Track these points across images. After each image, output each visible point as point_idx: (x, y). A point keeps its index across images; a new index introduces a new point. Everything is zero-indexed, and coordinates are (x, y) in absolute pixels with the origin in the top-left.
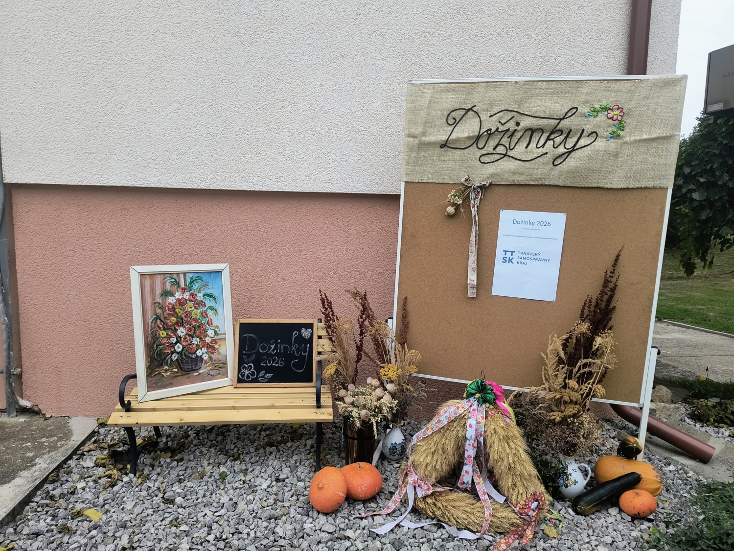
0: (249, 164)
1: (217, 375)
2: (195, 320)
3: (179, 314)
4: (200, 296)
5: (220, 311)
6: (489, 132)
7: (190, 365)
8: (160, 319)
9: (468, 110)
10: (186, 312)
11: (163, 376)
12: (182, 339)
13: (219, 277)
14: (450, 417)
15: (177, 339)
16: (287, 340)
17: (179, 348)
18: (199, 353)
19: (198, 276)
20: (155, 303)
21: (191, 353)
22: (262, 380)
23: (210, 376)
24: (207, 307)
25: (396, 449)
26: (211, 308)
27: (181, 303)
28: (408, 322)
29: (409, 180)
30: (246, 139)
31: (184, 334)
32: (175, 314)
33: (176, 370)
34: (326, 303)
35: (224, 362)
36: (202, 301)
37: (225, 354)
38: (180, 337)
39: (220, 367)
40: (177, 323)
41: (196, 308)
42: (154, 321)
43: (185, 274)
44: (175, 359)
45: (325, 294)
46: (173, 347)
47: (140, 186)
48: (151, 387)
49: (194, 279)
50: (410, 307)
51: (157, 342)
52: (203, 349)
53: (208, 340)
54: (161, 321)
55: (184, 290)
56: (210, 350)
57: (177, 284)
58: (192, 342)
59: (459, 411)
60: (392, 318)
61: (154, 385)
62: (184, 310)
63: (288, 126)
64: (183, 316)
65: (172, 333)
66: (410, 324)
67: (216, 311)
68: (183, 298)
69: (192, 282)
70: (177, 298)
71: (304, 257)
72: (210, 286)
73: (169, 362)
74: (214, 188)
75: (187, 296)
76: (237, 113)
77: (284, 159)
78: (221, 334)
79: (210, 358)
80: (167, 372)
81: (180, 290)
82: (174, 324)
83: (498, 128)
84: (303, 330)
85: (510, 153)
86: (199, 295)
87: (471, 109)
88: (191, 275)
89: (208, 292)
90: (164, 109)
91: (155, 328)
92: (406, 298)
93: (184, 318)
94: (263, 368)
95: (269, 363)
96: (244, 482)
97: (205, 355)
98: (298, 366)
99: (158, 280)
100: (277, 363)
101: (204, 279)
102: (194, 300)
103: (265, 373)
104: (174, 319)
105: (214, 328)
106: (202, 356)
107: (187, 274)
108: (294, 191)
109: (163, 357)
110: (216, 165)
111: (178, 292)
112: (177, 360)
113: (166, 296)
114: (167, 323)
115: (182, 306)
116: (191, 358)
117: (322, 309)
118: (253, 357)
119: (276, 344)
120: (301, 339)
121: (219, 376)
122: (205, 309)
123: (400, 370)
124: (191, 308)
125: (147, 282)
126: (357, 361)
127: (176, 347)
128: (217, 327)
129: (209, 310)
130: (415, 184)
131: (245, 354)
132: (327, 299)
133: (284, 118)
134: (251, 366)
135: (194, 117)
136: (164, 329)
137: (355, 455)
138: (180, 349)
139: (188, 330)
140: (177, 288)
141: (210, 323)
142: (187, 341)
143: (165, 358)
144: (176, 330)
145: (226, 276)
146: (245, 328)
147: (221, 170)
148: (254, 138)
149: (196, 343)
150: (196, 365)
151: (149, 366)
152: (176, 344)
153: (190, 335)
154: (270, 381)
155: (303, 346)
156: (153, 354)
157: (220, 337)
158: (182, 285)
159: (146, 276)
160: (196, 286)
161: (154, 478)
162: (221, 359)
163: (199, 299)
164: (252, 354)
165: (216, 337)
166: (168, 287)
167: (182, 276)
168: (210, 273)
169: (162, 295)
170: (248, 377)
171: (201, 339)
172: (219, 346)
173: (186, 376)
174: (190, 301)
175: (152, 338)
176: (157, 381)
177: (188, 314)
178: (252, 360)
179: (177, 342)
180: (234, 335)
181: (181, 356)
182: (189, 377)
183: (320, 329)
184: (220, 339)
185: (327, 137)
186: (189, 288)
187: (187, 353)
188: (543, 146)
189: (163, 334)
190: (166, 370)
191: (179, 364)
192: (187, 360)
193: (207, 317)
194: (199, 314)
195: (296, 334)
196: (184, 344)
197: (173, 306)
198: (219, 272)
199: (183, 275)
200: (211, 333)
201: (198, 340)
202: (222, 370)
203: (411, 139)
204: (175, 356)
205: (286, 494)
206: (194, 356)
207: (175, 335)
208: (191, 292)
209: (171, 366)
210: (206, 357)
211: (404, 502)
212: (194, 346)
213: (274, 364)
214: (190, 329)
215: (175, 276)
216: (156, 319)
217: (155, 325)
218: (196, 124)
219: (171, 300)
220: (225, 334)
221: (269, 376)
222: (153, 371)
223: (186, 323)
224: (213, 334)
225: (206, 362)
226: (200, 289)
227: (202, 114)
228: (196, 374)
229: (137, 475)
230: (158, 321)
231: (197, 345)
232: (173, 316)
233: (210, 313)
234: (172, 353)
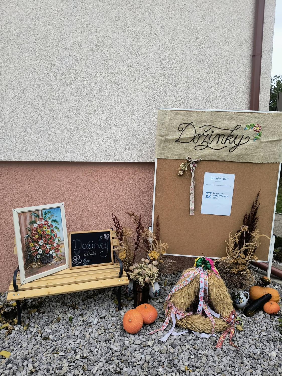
0: (71, 147)
1: (60, 263)
2: (48, 235)
3: (40, 233)
4: (50, 222)
5: (60, 229)
6: (199, 135)
7: (46, 260)
8: (30, 237)
9: (189, 124)
10: (43, 231)
11: (33, 268)
12: (42, 246)
13: (59, 210)
14: (191, 278)
15: (39, 247)
16: (97, 241)
17: (40, 251)
18: (51, 253)
19: (49, 211)
20: (27, 228)
21: (46, 254)
22: (85, 264)
23: (57, 265)
24: (54, 227)
25: (157, 293)
26: (56, 227)
27: (40, 226)
28: (160, 228)
29: (159, 158)
30: (70, 134)
31: (43, 243)
32: (38, 233)
33: (39, 264)
34: (115, 220)
35: (64, 256)
36: (51, 224)
37: (64, 251)
38: (41, 246)
39: (62, 259)
40: (39, 238)
41: (48, 228)
42: (27, 238)
43: (41, 210)
44: (39, 258)
45: (115, 215)
46: (37, 251)
47: (9, 160)
48: (27, 275)
49: (46, 212)
50: (161, 221)
51: (29, 250)
52: (53, 250)
53: (55, 245)
54: (30, 238)
55: (41, 219)
56: (56, 250)
57: (38, 216)
58: (47, 247)
59: (195, 274)
60: (151, 227)
61: (29, 274)
62: (42, 230)
63: (92, 127)
64: (42, 234)
65: (37, 244)
66: (161, 229)
67: (58, 229)
68: (41, 224)
69: (46, 214)
70: (38, 224)
71: (100, 195)
72: (55, 216)
73: (36, 260)
74: (52, 161)
75: (43, 222)
76: (64, 120)
77: (90, 145)
78: (61, 241)
79: (57, 255)
80: (35, 265)
81: (39, 219)
82: (37, 239)
83: (203, 134)
84: (105, 235)
85: (209, 146)
86: (49, 221)
87: (190, 124)
88: (45, 211)
89: (54, 219)
90: (22, 118)
91: (27, 242)
92: (158, 217)
93: (42, 235)
94: (85, 257)
95: (88, 254)
96: (83, 321)
97: (54, 253)
98: (103, 254)
99: (28, 215)
100: (92, 254)
101: (52, 212)
102: (47, 224)
103: (87, 260)
104: (37, 236)
105: (58, 238)
106: (52, 254)
107: (43, 210)
108: (96, 161)
109: (32, 258)
110: (53, 148)
111: (38, 221)
112: (40, 258)
113: (33, 223)
114: (34, 239)
115: (41, 228)
116: (47, 256)
117: (113, 223)
118: (80, 252)
119: (91, 243)
120: (104, 240)
121: (61, 264)
122: (53, 228)
123: (158, 253)
124: (46, 228)
125: (22, 217)
126: (136, 250)
127: (39, 251)
128: (59, 237)
129: (55, 229)
130: (162, 160)
131: (75, 251)
132: (116, 218)
133: (90, 123)
134: (79, 257)
135: (40, 122)
136: (32, 242)
137: (141, 300)
138: (41, 252)
139: (45, 241)
140: (38, 218)
141: (55, 236)
142: (44, 247)
143: (33, 258)
144: (38, 242)
145: (63, 210)
146: (74, 237)
147: (56, 151)
148: (74, 133)
149: (49, 247)
150: (50, 259)
151: (26, 264)
152: (39, 249)
153: (46, 244)
154: (89, 264)
155: (105, 244)
156: (27, 257)
157: (61, 243)
158: (41, 217)
159: (21, 214)
160: (48, 216)
161: (33, 325)
162: (62, 255)
163: (50, 224)
164: (79, 250)
165: (59, 243)
166: (33, 218)
167: (40, 212)
168: (54, 208)
169: (30, 223)
170: (77, 263)
171: (51, 245)
172: (61, 247)
173: (45, 267)
174: (45, 225)
175: (26, 248)
176: (30, 272)
177: (44, 232)
178: (79, 253)
179: (39, 248)
180: (68, 240)
181: (42, 256)
182: (46, 267)
183: (113, 234)
184: (61, 244)
185: (112, 133)
186: (44, 218)
187: (45, 254)
188: (225, 142)
189: (32, 245)
190: (34, 265)
191: (41, 260)
192: (45, 257)
193: (54, 232)
194: (50, 232)
195: (101, 237)
196: (43, 249)
197: (36, 229)
198: (59, 208)
199: (40, 211)
200: (56, 241)
201: (50, 246)
202: (63, 260)
203: (161, 138)
204: (38, 256)
205: (109, 325)
206: (48, 255)
207: (38, 244)
208: (45, 220)
209: (37, 262)
210: (54, 255)
211: (171, 322)
212: (48, 249)
213: (91, 255)
214: (46, 240)
215: (36, 212)
216: (28, 237)
217: (27, 241)
218: (41, 126)
219: (35, 225)
220: (63, 241)
221: (89, 261)
222: (27, 266)
223: (43, 237)
224: (58, 242)
225: (55, 257)
226: (50, 218)
227: (44, 121)
228: (50, 265)
229: (22, 324)
230: (29, 238)
231: (50, 249)
232: (36, 234)
233: (55, 230)
234: (37, 255)
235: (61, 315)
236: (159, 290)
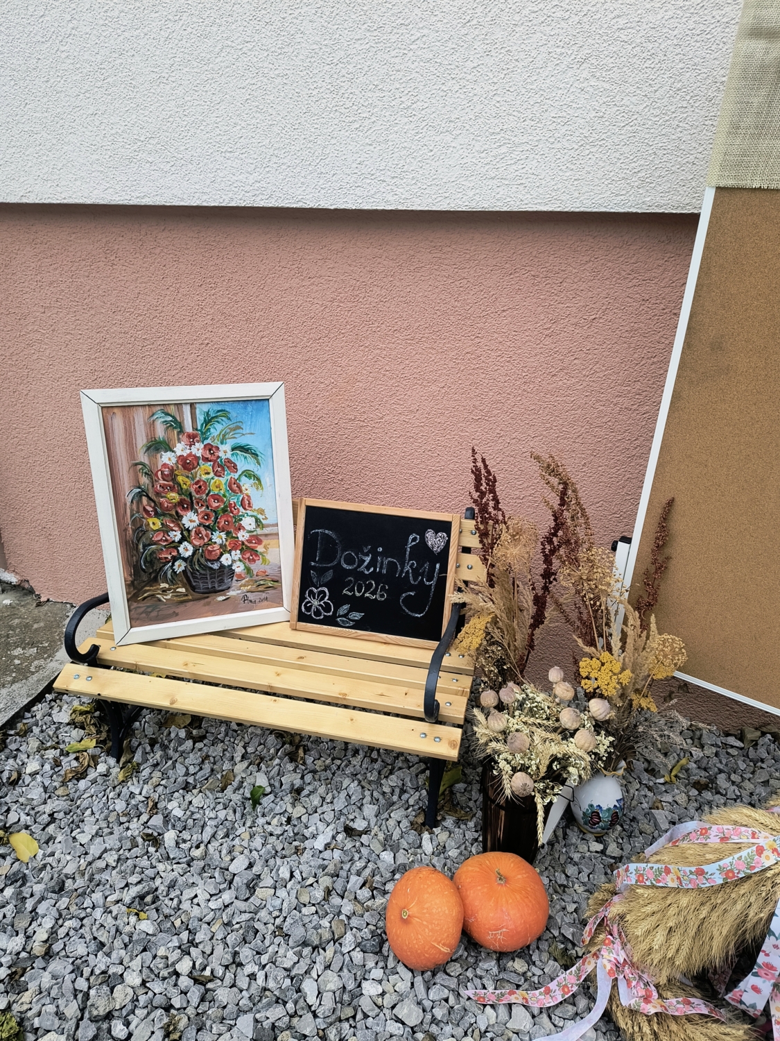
0: (333, 141)
1: (261, 600)
2: (217, 498)
3: (184, 487)
4: (225, 451)
5: (266, 480)
7: (209, 581)
8: (147, 496)
10: (198, 482)
11: (160, 600)
12: (193, 533)
13: (265, 411)
14: (731, 871)
15: (182, 534)
16: (396, 549)
17: (186, 550)
18: (226, 560)
19: (221, 411)
20: (136, 464)
21: (210, 561)
22: (343, 621)
23: (247, 603)
24: (239, 472)
25: (600, 818)
26: (248, 474)
27: (188, 464)
28: (668, 558)
29: (730, 183)
30: (327, 77)
31: (195, 524)
32: (176, 487)
33: (183, 590)
34: (484, 480)
35: (276, 578)
36: (229, 461)
37: (277, 562)
38: (188, 531)
39: (268, 588)
40: (181, 503)
41: (217, 474)
42: (136, 499)
43: (192, 405)
44: (181, 570)
45: (484, 461)
46: (176, 548)
48: (136, 619)
49: (212, 414)
50: (679, 524)
51: (144, 539)
52: (233, 552)
53: (243, 536)
54: (150, 498)
55: (192, 439)
56: (248, 555)
57: (177, 425)
58: (211, 540)
60: (628, 540)
61: (144, 615)
62: (193, 479)
63: (425, 31)
64: (192, 490)
65: (173, 522)
66: (673, 562)
67: (258, 479)
68: (190, 455)
69: (208, 421)
70: (179, 453)
71: (451, 364)
72: (246, 430)
73: (169, 576)
74: (262, 204)
75: (198, 450)
76: (305, 9)
77: (413, 126)
78: (268, 526)
79: (248, 570)
80: (165, 593)
81: (184, 438)
82: (175, 506)
84: (430, 534)
86: (222, 448)
88: (205, 408)
89: (242, 441)
90: (153, 15)
91: (138, 512)
92: (671, 503)
93: (194, 493)
94: (346, 599)
95: (359, 592)
97: (238, 563)
98: (414, 604)
99: (140, 417)
100: (373, 593)
101: (233, 414)
102: (213, 458)
103: (350, 610)
104: (174, 496)
105: (255, 514)
106: (231, 565)
107: (197, 406)
108: (434, 208)
109: (157, 566)
110: (263, 149)
111: (179, 441)
112: (184, 572)
113: (157, 450)
114: (161, 504)
115: (190, 470)
116: (211, 568)
117: (473, 490)
118: (329, 575)
119: (375, 555)
120: (422, 551)
121: (265, 603)
122: (236, 476)
123: (628, 672)
124: (208, 473)
125: (118, 423)
126: (534, 626)
127: (181, 549)
128: (262, 511)
129: (244, 479)
131: (314, 568)
132: (488, 472)
133: (417, 11)
134: (324, 592)
135: (215, 29)
136: (157, 515)
137: (500, 834)
138: (189, 553)
139: (203, 518)
140: (179, 433)
141: (246, 503)
142: (202, 538)
143: (161, 569)
144: (180, 517)
145: (278, 409)
146: (315, 517)
147: (274, 159)
148: (344, 72)
149: (219, 541)
150: (221, 581)
151: (132, 582)
152: (180, 542)
153: (207, 527)
154: (358, 625)
155: (427, 565)
156: (138, 561)
157: (266, 531)
158: (188, 428)
159: (116, 410)
160: (216, 430)
162: (269, 572)
163: (224, 457)
164: (329, 569)
165: (259, 531)
166: (160, 432)
167: (187, 409)
168: (246, 402)
169: (148, 448)
170: (318, 613)
171: (228, 533)
172: (265, 547)
173: (203, 602)
174: (206, 460)
175: (134, 531)
176: (149, 610)
177: (201, 486)
178: (326, 580)
179: (183, 539)
180: (295, 524)
181: (191, 566)
182: (208, 604)
183: (466, 533)
184: (266, 535)
185: (522, 55)
186: (203, 433)
187: (202, 560)
189: (155, 523)
190: (164, 591)
191: (189, 578)
192: (202, 572)
193: (241, 491)
194: (223, 487)
195: (414, 539)
196: (197, 543)
197: (172, 470)
198: (263, 401)
199: (188, 407)
200: (248, 523)
201: (223, 535)
202: (271, 592)
204: (180, 566)
205: (353, 879)
206: (216, 566)
207: (178, 525)
208: (206, 442)
209: (172, 582)
210: (239, 568)
211: (588, 988)
212: (216, 547)
213: (367, 595)
214: (207, 515)
215: (172, 410)
216: (140, 495)
217: (138, 508)
218: (219, 46)
219: (167, 458)
220: (277, 525)
221: (357, 616)
222: (139, 590)
223: (198, 503)
224: (254, 525)
225: (240, 578)
226: (224, 436)
227: (230, 19)
228: (221, 598)
229: (123, 760)
230: (145, 500)
231: (222, 546)
232: (172, 489)
233: (246, 484)
234: (175, 559)
235: (240, 767)
236: (609, 809)
